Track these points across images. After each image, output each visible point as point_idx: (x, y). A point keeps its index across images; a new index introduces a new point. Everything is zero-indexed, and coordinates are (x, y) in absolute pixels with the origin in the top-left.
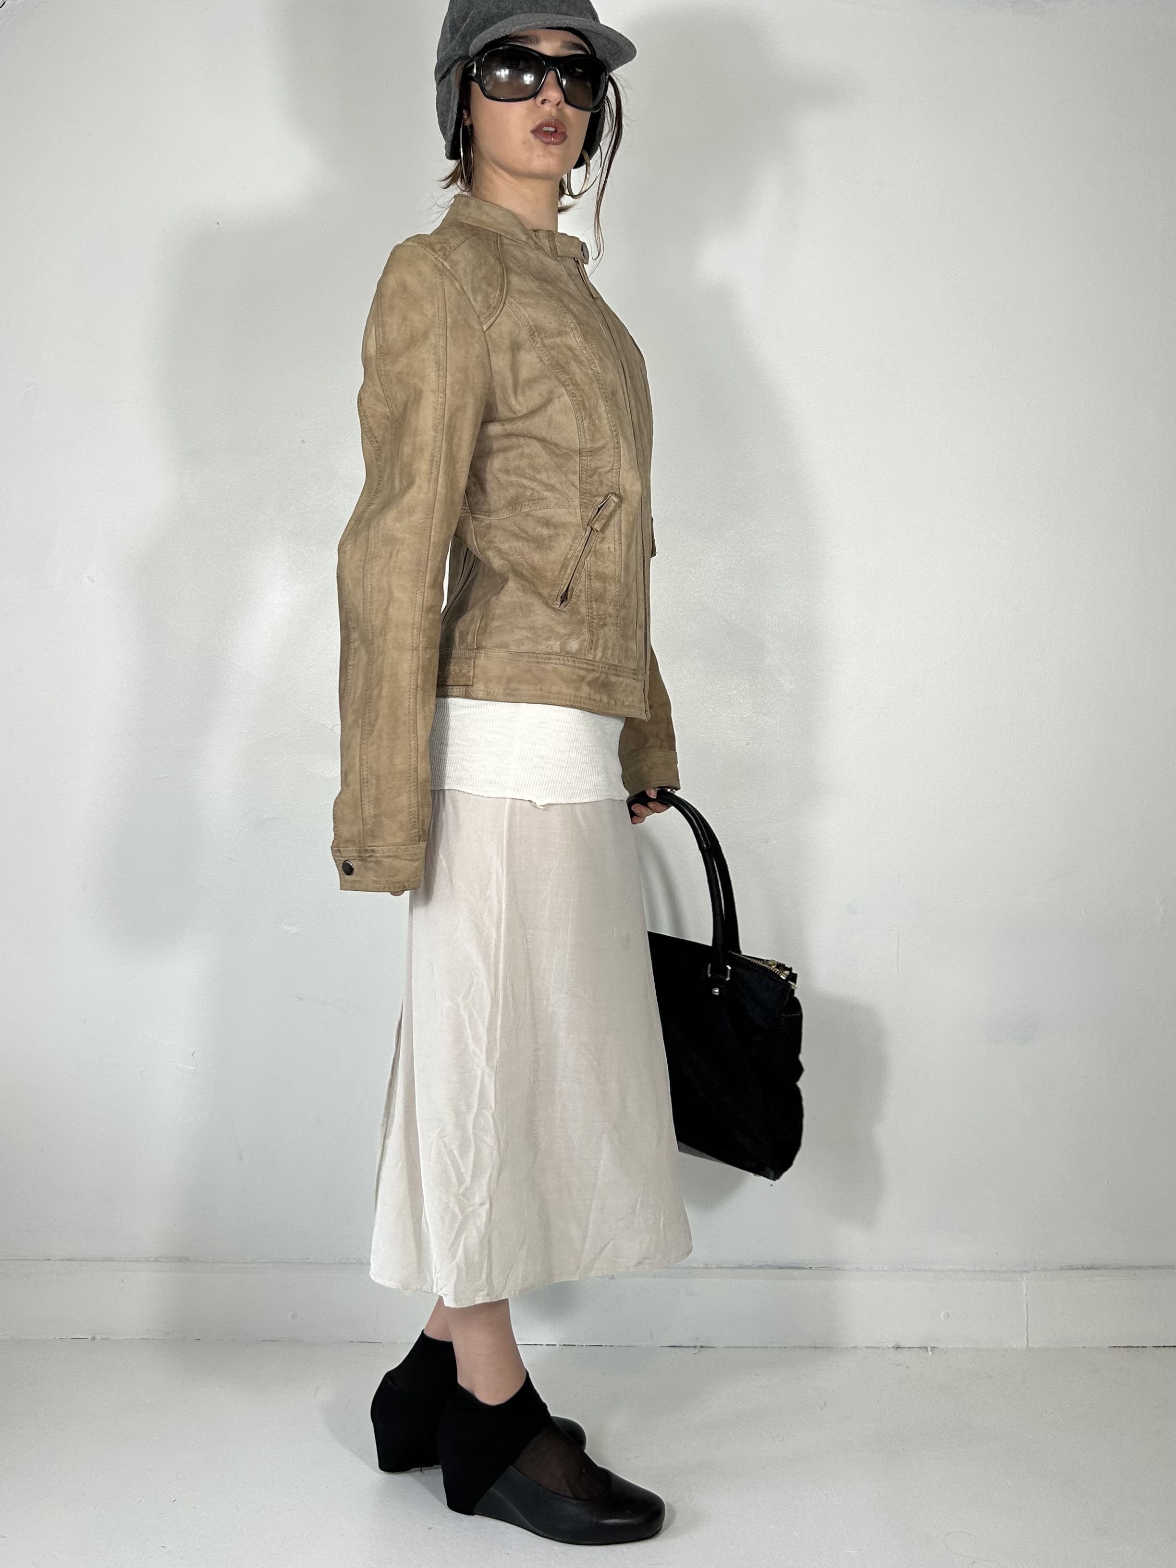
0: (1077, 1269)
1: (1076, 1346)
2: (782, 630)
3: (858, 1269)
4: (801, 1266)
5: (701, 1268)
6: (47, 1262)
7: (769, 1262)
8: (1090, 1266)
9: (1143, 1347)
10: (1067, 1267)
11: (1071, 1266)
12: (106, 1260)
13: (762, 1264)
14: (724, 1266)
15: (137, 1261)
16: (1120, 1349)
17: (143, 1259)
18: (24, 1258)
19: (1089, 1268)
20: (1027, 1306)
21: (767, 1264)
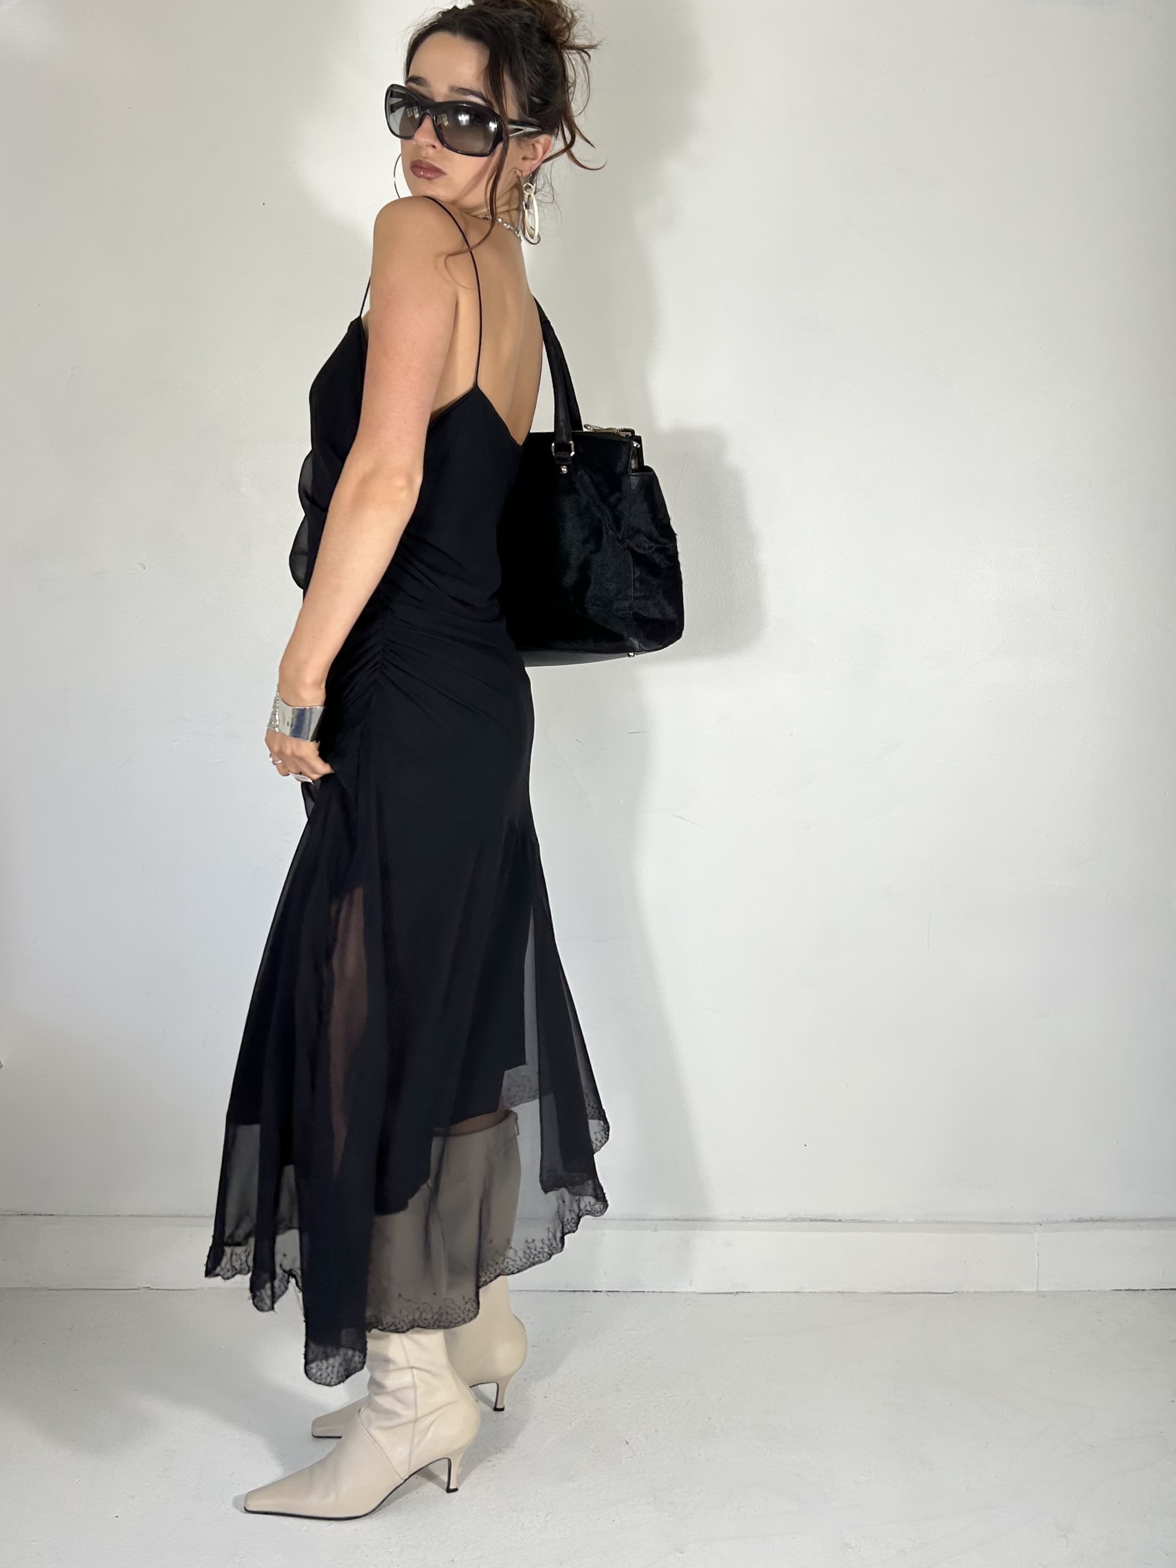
0: (1086, 1221)
1: (1081, 1289)
4: (833, 1219)
5: (738, 1221)
7: (802, 1214)
8: (1098, 1218)
9: (1142, 1290)
10: (1077, 1220)
11: (1080, 1218)
13: (796, 1217)
14: (760, 1218)
16: (1121, 1292)
19: (1098, 1221)
20: (1038, 1255)
21: (800, 1216)
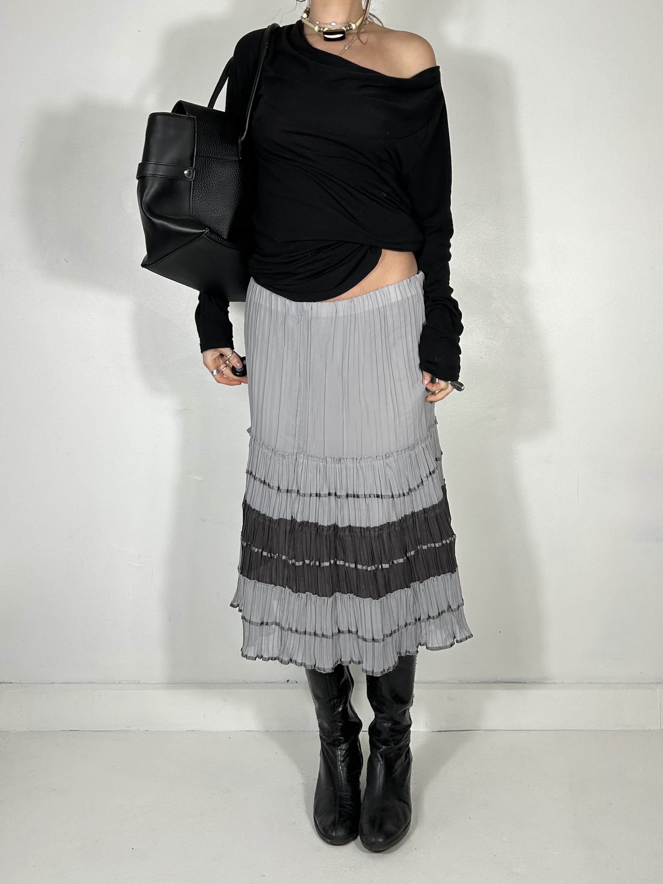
2: (503, 285)
3: (555, 683)
4: (520, 681)
5: (457, 683)
6: (53, 684)
7: (499, 679)
12: (89, 683)
13: (494, 681)
14: (471, 681)
15: (109, 683)
17: (112, 682)
18: (38, 682)
20: (660, 704)
21: (498, 680)
